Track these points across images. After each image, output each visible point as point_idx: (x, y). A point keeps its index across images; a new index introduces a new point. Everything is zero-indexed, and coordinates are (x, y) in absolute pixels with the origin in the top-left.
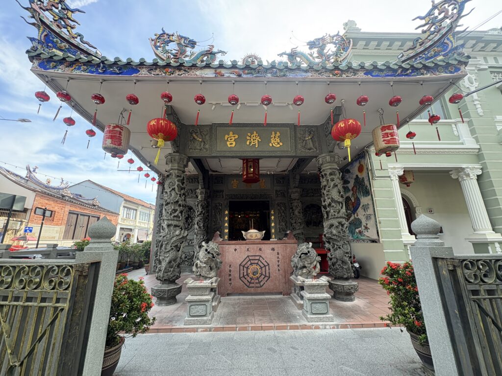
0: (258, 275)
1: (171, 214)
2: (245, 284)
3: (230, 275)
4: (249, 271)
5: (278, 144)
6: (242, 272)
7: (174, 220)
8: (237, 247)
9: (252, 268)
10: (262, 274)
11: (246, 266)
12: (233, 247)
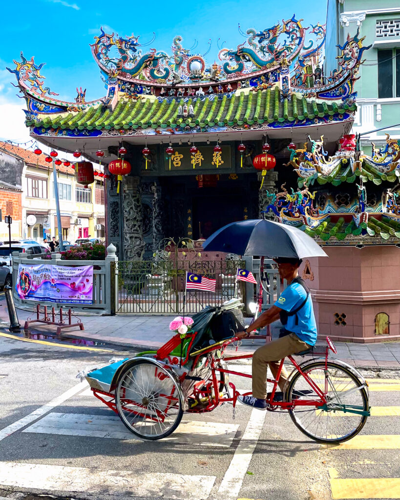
1: (131, 229)
5: (220, 162)
7: (134, 233)
8: (187, 254)
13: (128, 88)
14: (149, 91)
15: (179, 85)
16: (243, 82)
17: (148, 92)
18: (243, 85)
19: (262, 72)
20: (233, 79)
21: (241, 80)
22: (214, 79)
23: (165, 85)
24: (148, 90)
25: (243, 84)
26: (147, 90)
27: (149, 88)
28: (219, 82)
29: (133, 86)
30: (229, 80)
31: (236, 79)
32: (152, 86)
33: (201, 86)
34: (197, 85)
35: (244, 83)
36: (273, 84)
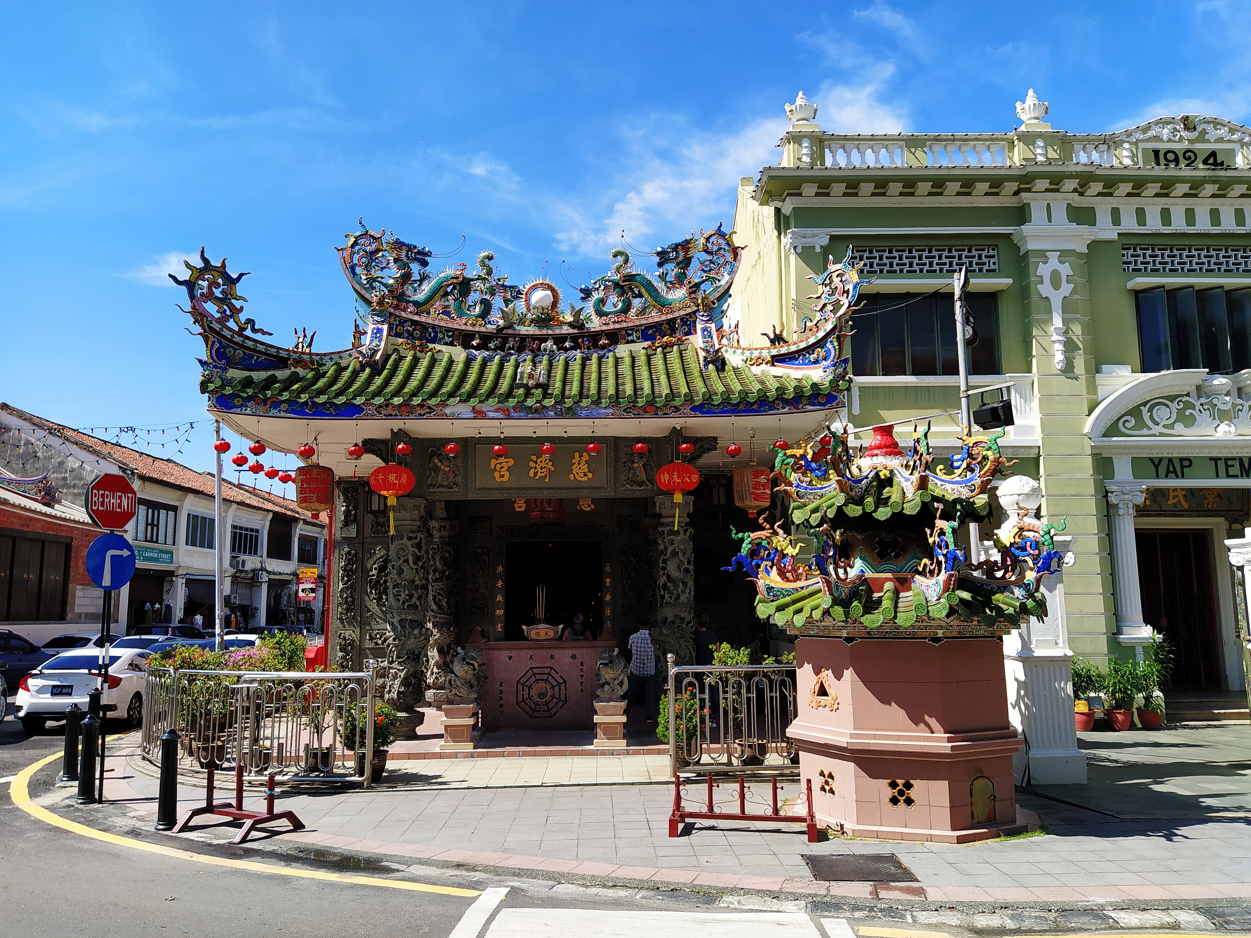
0: (548, 698)
1: (404, 603)
2: (525, 712)
3: (501, 699)
4: (533, 692)
5: (585, 475)
6: (520, 694)
7: (408, 612)
8: (513, 653)
9: (537, 688)
10: (553, 697)
11: (527, 684)
12: (507, 653)
13: (408, 331)
14: (451, 339)
15: (510, 331)
16: (630, 332)
17: (448, 340)
18: (630, 338)
19: (664, 318)
20: (611, 327)
21: (626, 329)
22: (576, 324)
23: (483, 329)
24: (449, 337)
25: (629, 335)
26: (446, 338)
27: (450, 334)
28: (585, 330)
29: (418, 327)
30: (604, 328)
31: (617, 326)
32: (457, 330)
33: (551, 335)
34: (544, 332)
35: (632, 334)
36: (684, 338)
